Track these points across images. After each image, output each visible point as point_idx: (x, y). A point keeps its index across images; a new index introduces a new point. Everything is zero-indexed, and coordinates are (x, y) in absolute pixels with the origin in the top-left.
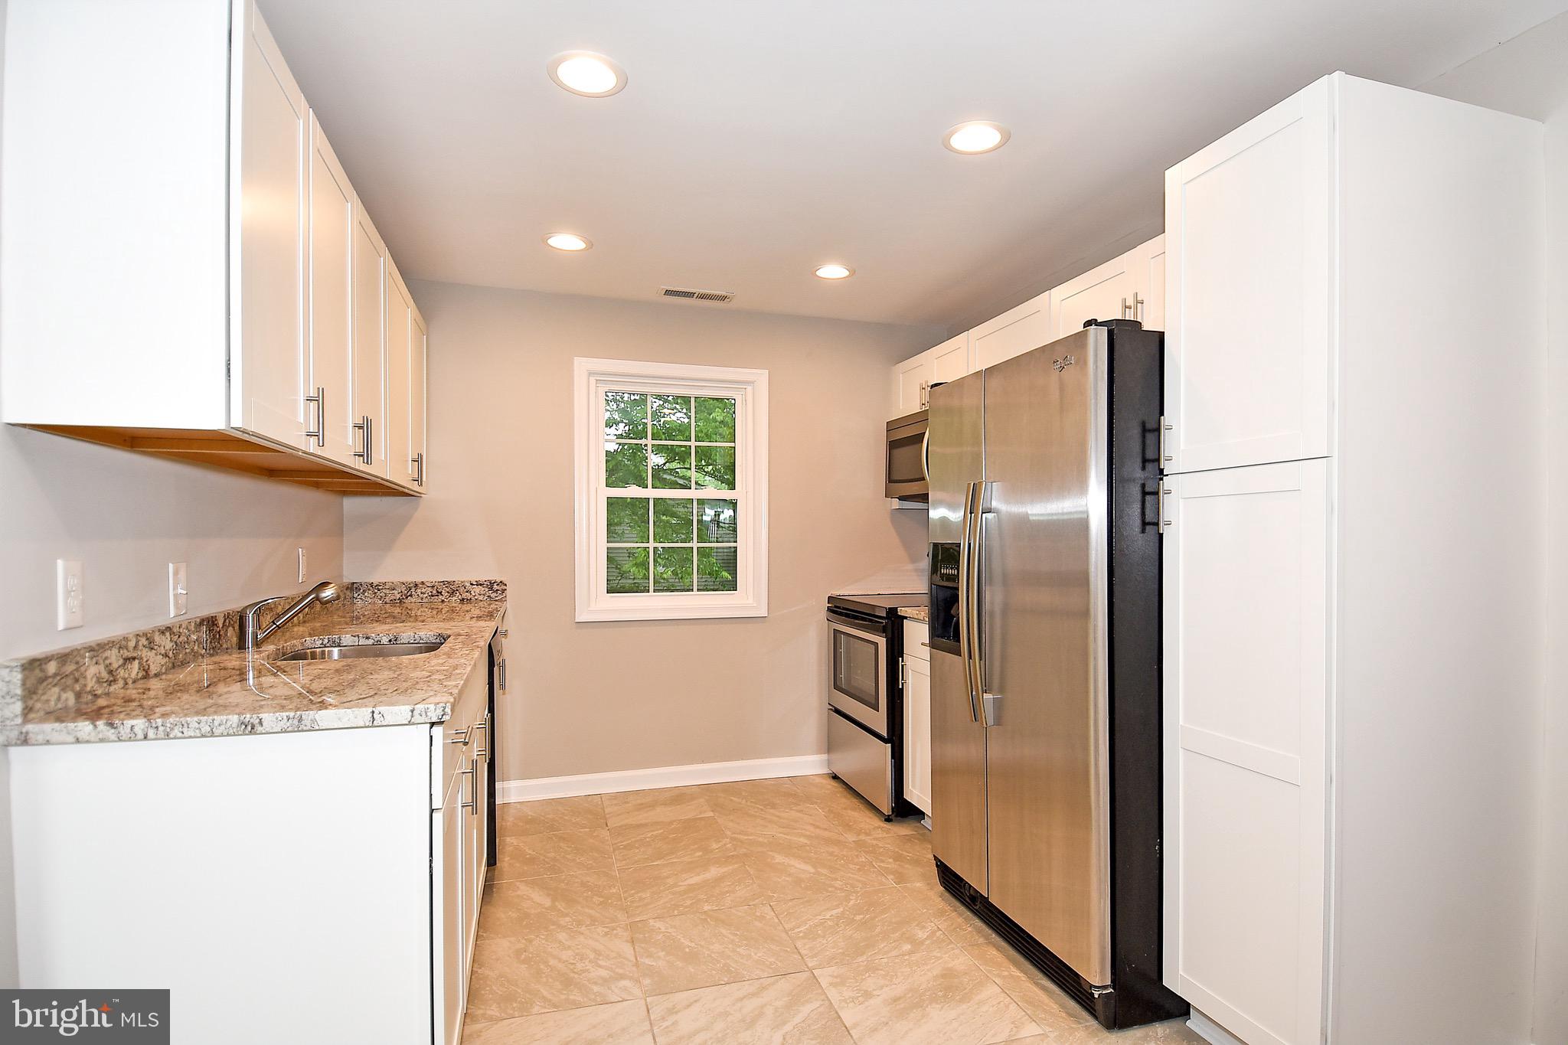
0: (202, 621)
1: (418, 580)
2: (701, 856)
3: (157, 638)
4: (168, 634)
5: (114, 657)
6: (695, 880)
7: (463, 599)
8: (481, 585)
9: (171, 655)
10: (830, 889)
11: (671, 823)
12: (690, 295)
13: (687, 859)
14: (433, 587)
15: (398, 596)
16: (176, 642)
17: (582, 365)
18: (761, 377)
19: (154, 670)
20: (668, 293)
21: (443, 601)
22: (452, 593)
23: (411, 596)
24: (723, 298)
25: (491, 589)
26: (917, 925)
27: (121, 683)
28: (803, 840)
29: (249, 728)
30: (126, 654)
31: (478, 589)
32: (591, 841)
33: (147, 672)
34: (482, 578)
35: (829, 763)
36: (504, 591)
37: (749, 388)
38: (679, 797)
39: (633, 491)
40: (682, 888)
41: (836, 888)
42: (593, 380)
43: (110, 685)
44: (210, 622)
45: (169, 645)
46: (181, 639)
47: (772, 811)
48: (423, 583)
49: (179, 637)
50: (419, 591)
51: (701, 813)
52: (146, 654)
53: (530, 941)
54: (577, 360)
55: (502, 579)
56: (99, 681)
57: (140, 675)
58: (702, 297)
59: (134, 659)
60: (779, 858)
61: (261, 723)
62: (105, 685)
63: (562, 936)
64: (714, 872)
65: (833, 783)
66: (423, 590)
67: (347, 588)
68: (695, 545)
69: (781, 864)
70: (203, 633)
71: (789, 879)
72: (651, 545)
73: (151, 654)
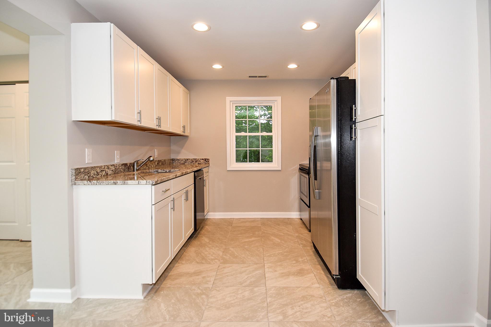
0: (123, 164)
1: (188, 158)
2: (252, 235)
3: (110, 167)
4: (113, 166)
5: (99, 170)
6: (247, 240)
7: (199, 163)
8: (203, 160)
9: (114, 171)
10: (282, 246)
11: (248, 227)
12: (256, 77)
13: (247, 235)
14: (191, 160)
15: (183, 162)
16: (115, 168)
17: (229, 99)
18: (279, 99)
19: (109, 174)
20: (250, 77)
21: (194, 164)
22: (196, 162)
23: (186, 162)
24: (266, 77)
25: (205, 161)
26: (301, 258)
27: (100, 175)
28: (282, 234)
29: (115, 184)
30: (102, 169)
31: (202, 161)
32: (226, 229)
33: (107, 174)
34: (203, 158)
35: (300, 215)
36: (209, 161)
37: (276, 102)
38: (254, 220)
39: (243, 134)
40: (242, 242)
41: (284, 246)
42: (231, 103)
43: (97, 176)
44: (125, 165)
45: (113, 169)
46: (117, 168)
47: (278, 226)
48: (189, 159)
49: (116, 167)
50: (188, 161)
51: (258, 225)
52: (107, 170)
53: (200, 249)
54: (227, 97)
55: (208, 158)
56: (94, 174)
57: (105, 174)
58: (260, 77)
59: (104, 171)
60: (272, 238)
61: (117, 183)
62: (96, 175)
63: (207, 249)
64: (253, 239)
65: (300, 221)
66: (189, 161)
67: (171, 160)
68: (260, 149)
69: (272, 239)
70: (123, 167)
71: (272, 243)
72: (248, 149)
73: (108, 170)
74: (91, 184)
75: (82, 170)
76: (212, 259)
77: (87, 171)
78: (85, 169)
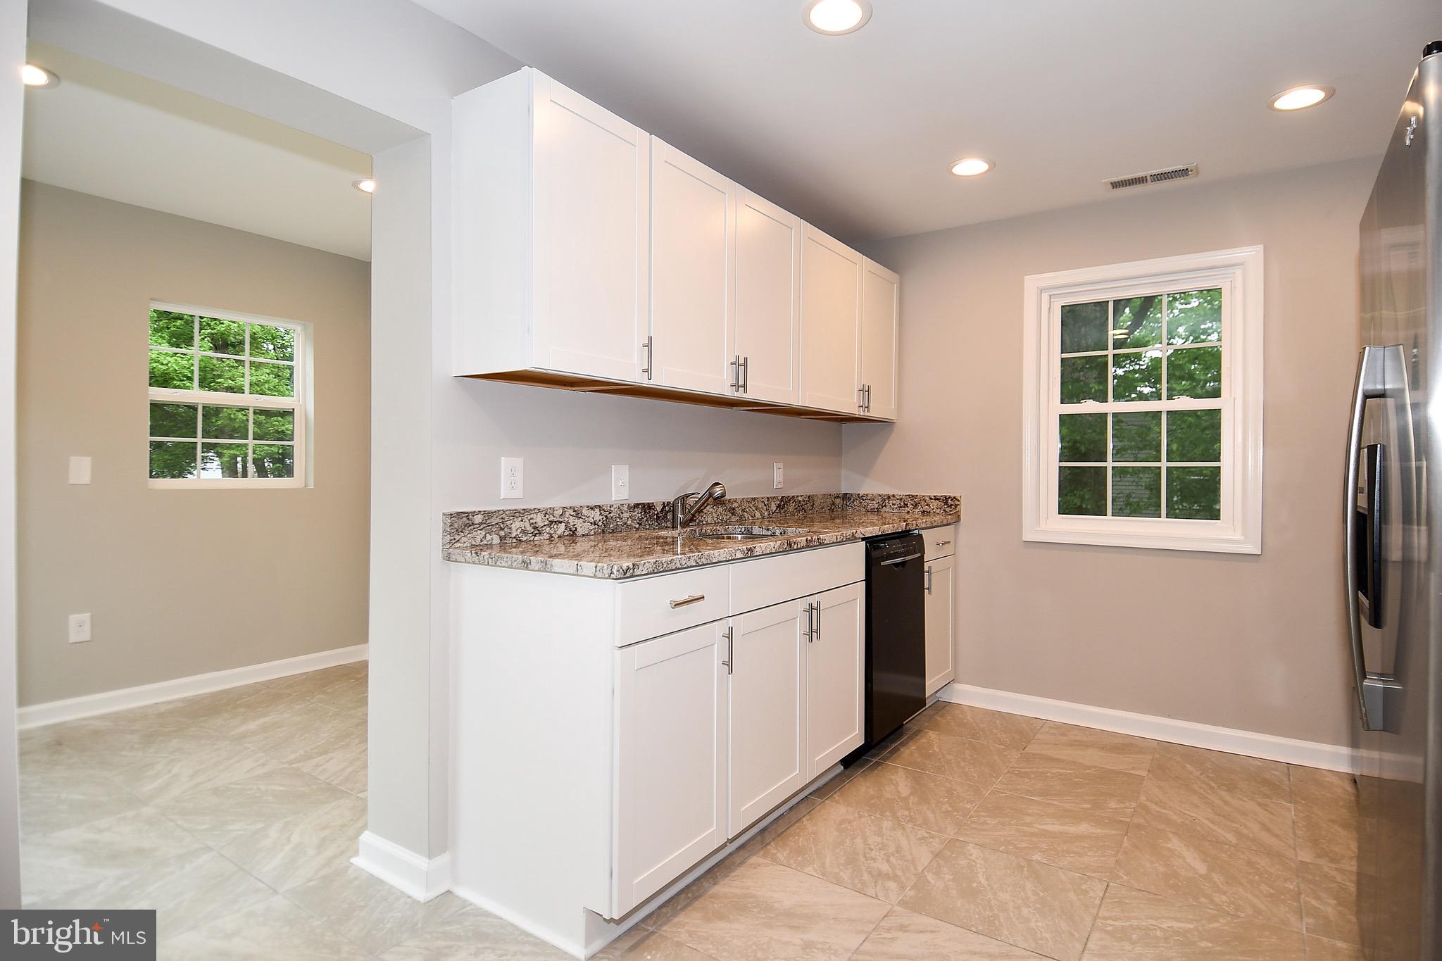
0: (638, 504)
1: (891, 493)
2: (1086, 809)
3: (585, 511)
4: (597, 510)
5: (539, 520)
6: (1056, 828)
7: (924, 511)
8: (938, 499)
9: (600, 524)
10: (1202, 899)
11: (1089, 768)
12: (1141, 180)
13: (1068, 806)
14: (901, 499)
15: (876, 506)
16: (606, 516)
17: (1032, 283)
18: (1250, 255)
19: (580, 531)
20: (1115, 185)
21: (908, 512)
22: (915, 506)
23: (885, 506)
24: (1184, 172)
25: (946, 503)
27: (547, 536)
28: (1231, 837)
29: (526, 565)
30: (552, 518)
31: (935, 503)
32: (996, 758)
33: (573, 532)
34: (939, 494)
35: (1354, 761)
36: (956, 506)
37: (1239, 272)
38: (1125, 745)
39: (1089, 407)
40: (1032, 830)
41: (1212, 901)
42: (1045, 297)
43: (535, 536)
44: (647, 507)
45: (597, 517)
46: (611, 515)
47: (1223, 794)
48: (894, 496)
49: (610, 513)
50: (891, 502)
51: (1133, 768)
52: (571, 520)
53: (861, 817)
54: (1027, 278)
55: (954, 495)
56: (523, 532)
57: (566, 533)
58: (1158, 177)
59: (561, 522)
60: (1175, 844)
61: (530, 563)
62: (531, 535)
63: (887, 824)
64: (1084, 828)
65: (1349, 787)
66: (894, 502)
67: (837, 497)
68: (1164, 464)
69: (1169, 849)
70: (637, 513)
71: (1162, 869)
72: (1109, 464)
73: (579, 523)
74: (477, 562)
75: (478, 519)
76: (880, 874)
77: (494, 521)
78: (489, 514)
